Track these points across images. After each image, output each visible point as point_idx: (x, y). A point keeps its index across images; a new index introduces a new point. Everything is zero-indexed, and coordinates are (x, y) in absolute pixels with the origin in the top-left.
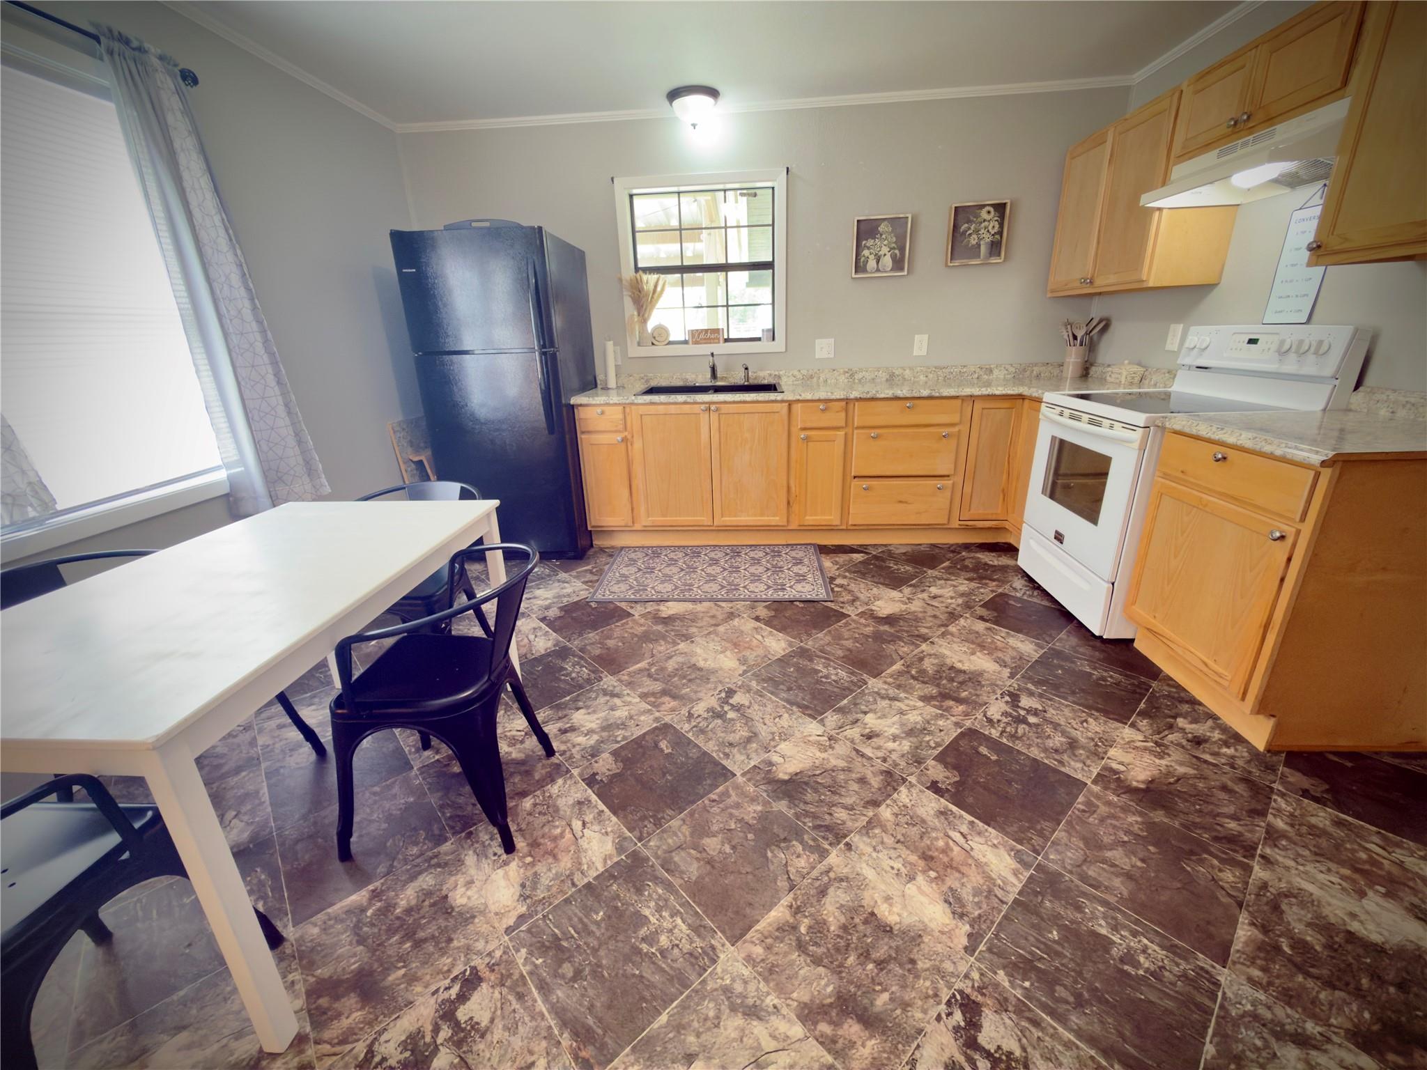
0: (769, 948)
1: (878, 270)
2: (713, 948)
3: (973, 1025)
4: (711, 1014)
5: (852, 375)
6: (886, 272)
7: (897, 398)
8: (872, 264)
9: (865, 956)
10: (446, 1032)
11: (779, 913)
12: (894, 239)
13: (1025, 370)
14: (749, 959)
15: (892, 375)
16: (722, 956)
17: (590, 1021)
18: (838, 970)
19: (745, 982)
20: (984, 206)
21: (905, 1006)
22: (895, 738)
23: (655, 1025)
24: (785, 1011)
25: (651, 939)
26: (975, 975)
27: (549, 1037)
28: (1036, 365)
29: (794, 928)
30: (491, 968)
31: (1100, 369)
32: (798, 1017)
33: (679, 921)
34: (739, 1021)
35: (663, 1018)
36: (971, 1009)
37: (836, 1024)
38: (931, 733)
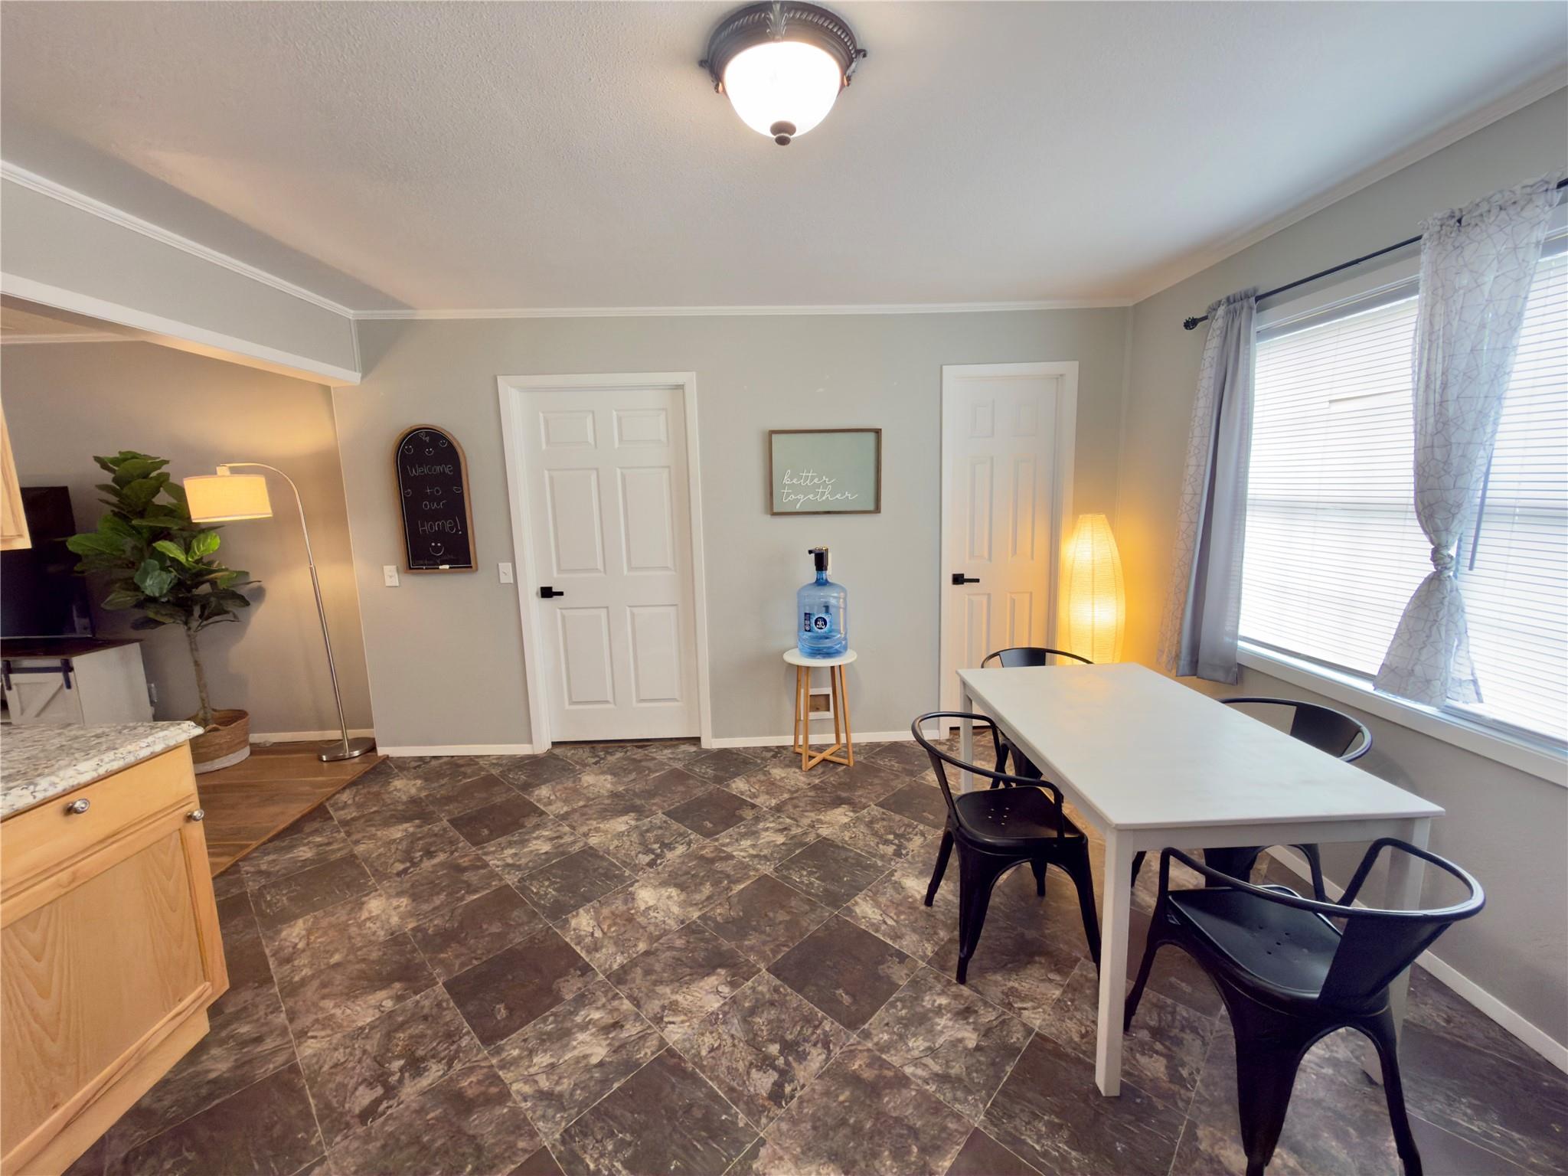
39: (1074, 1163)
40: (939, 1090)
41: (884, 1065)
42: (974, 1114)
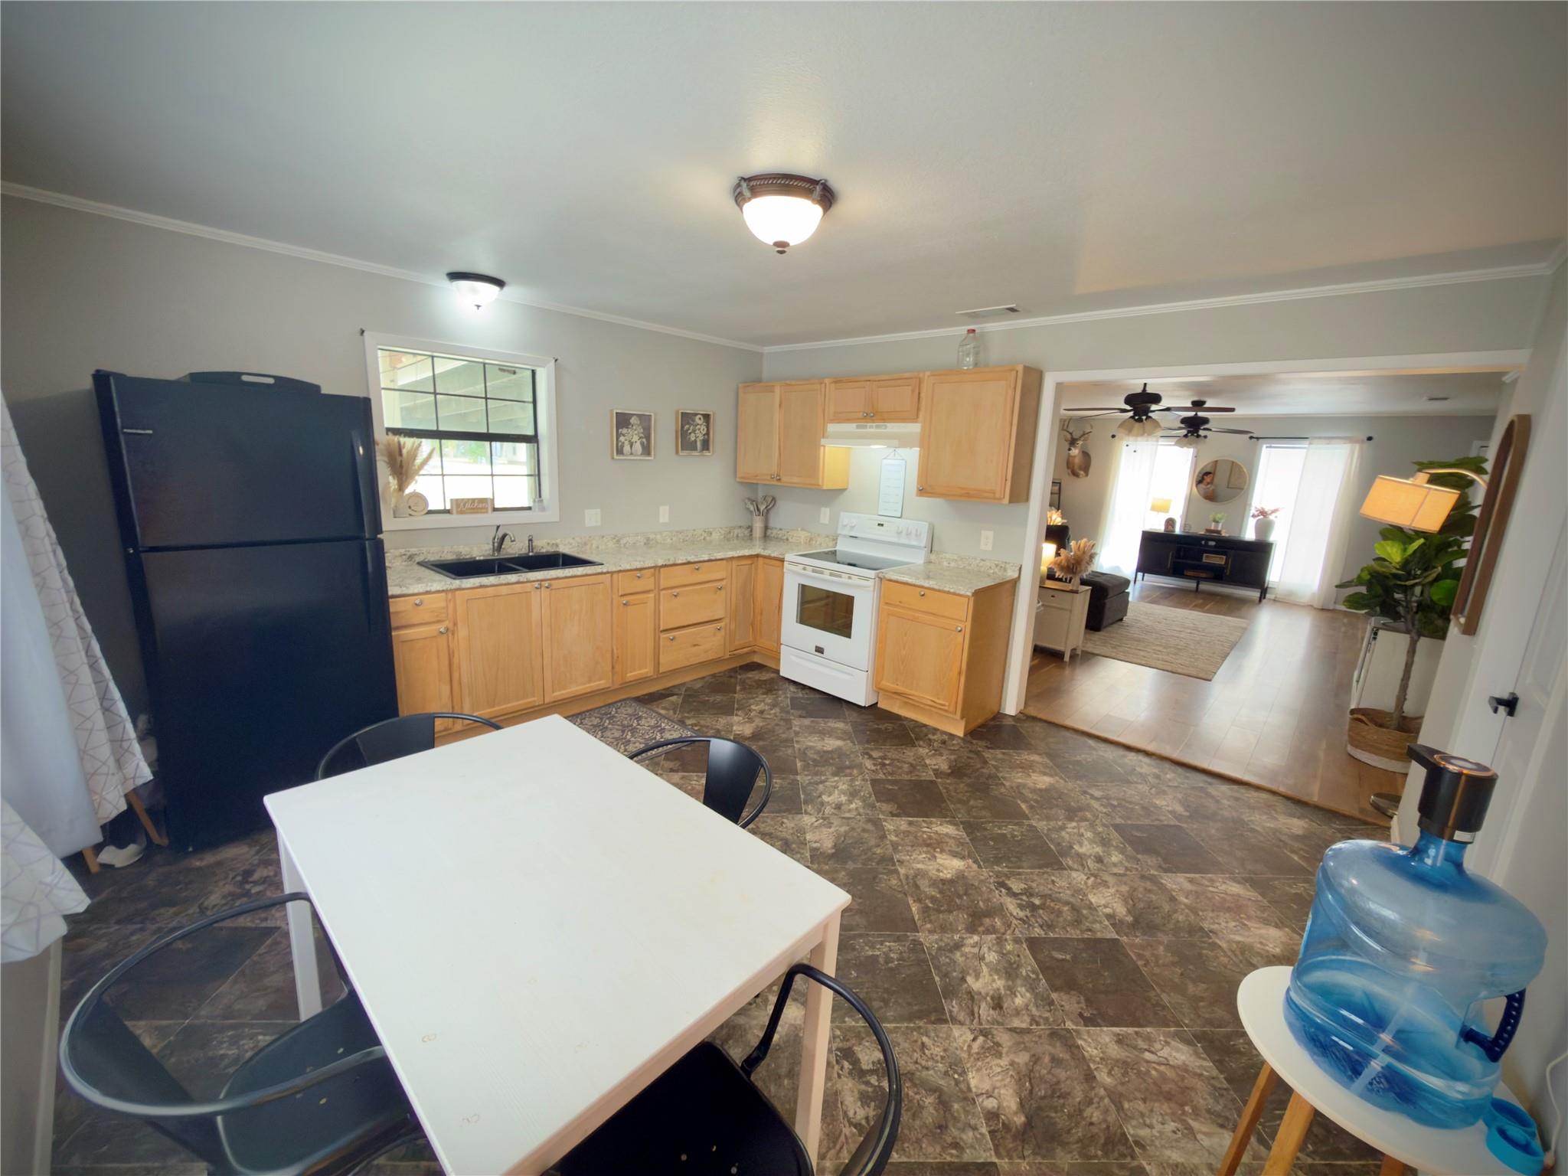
0: (930, 922)
1: (631, 454)
2: (914, 940)
3: (1009, 889)
4: (948, 960)
5: (618, 541)
6: (636, 455)
7: (689, 563)
8: (627, 448)
9: (960, 897)
10: (873, 1080)
11: (915, 908)
12: (642, 431)
13: (730, 532)
14: (930, 932)
15: (648, 539)
16: (921, 940)
17: (916, 1008)
18: (959, 908)
19: (941, 940)
20: (696, 414)
21: (989, 900)
22: (850, 802)
23: (938, 984)
24: (965, 936)
25: (888, 960)
26: (991, 874)
27: (913, 1030)
28: (734, 528)
29: (928, 907)
30: (845, 1039)
31: (775, 532)
33: (888, 944)
34: (958, 954)
35: (937, 979)
36: (1002, 885)
37: (982, 924)
38: (860, 791)
41: (988, 932)
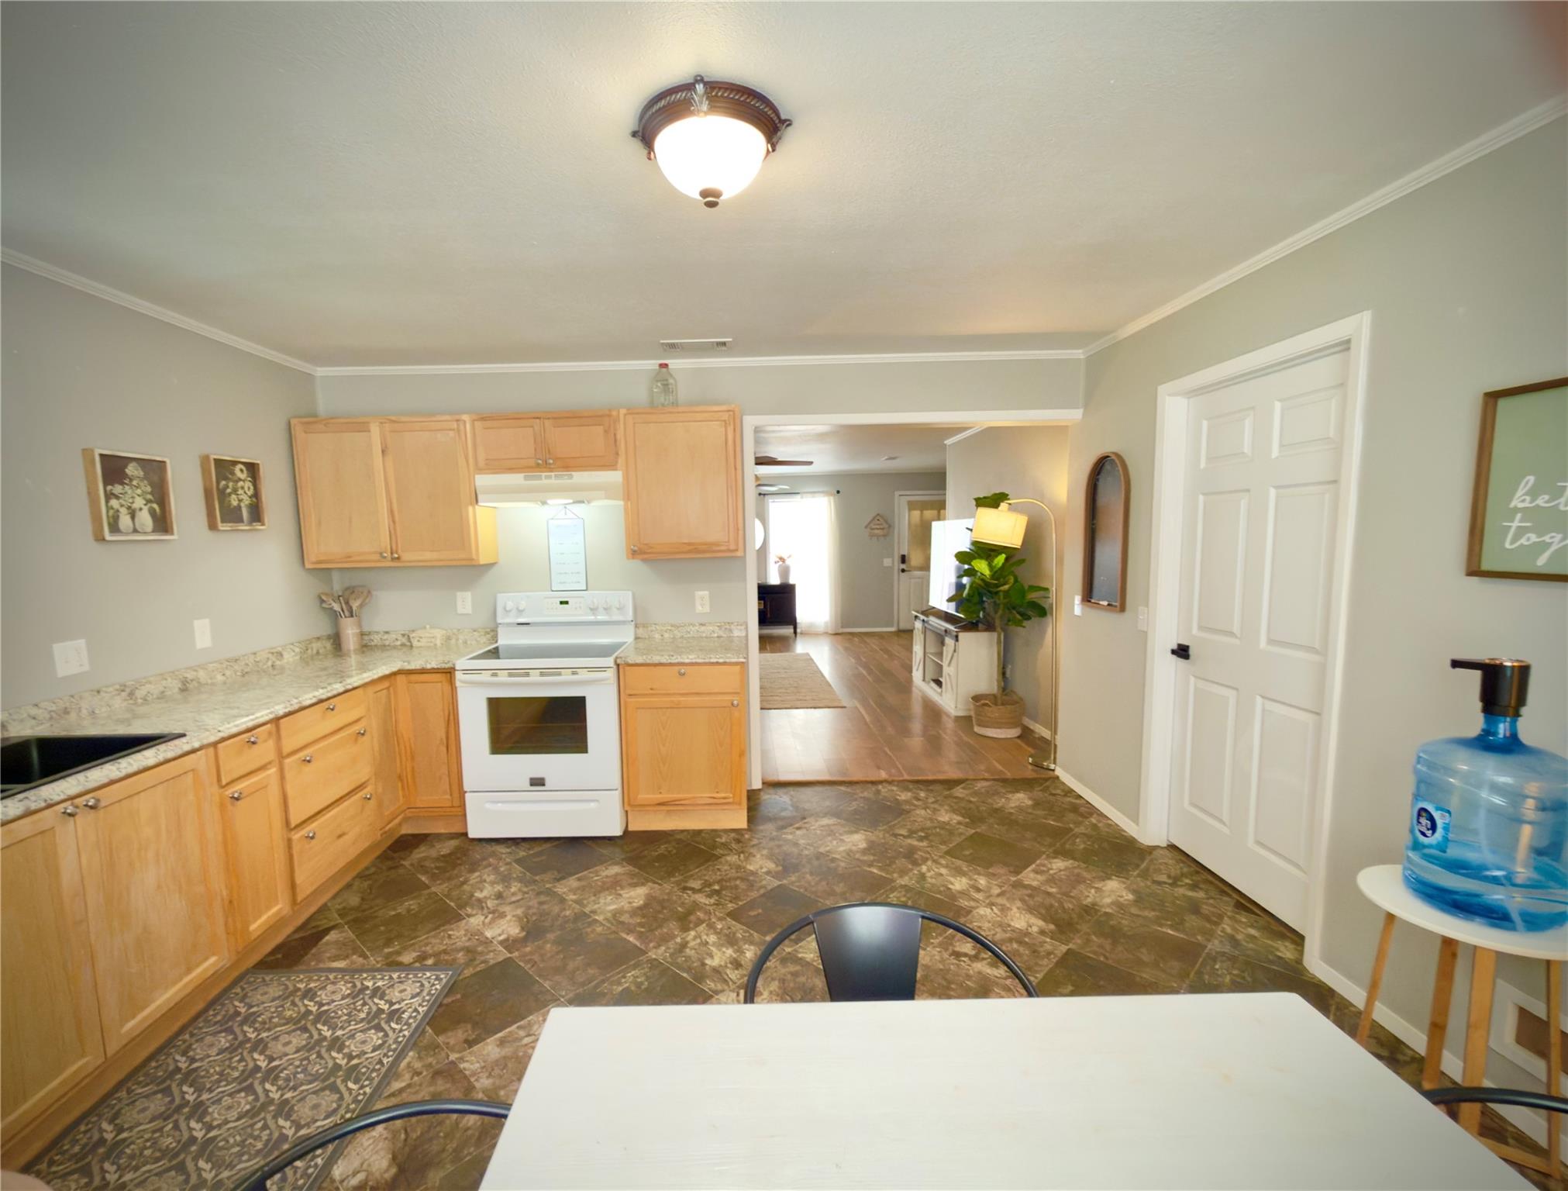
32: (685, 932)
39: (615, 987)
40: (676, 943)
42: (658, 953)
